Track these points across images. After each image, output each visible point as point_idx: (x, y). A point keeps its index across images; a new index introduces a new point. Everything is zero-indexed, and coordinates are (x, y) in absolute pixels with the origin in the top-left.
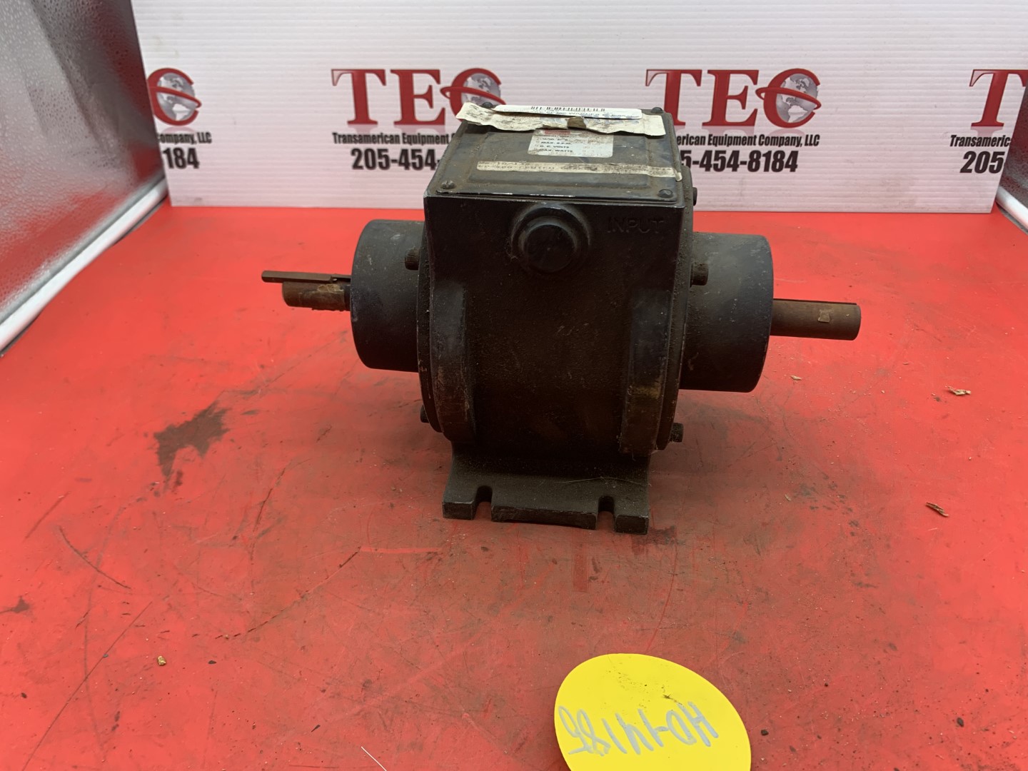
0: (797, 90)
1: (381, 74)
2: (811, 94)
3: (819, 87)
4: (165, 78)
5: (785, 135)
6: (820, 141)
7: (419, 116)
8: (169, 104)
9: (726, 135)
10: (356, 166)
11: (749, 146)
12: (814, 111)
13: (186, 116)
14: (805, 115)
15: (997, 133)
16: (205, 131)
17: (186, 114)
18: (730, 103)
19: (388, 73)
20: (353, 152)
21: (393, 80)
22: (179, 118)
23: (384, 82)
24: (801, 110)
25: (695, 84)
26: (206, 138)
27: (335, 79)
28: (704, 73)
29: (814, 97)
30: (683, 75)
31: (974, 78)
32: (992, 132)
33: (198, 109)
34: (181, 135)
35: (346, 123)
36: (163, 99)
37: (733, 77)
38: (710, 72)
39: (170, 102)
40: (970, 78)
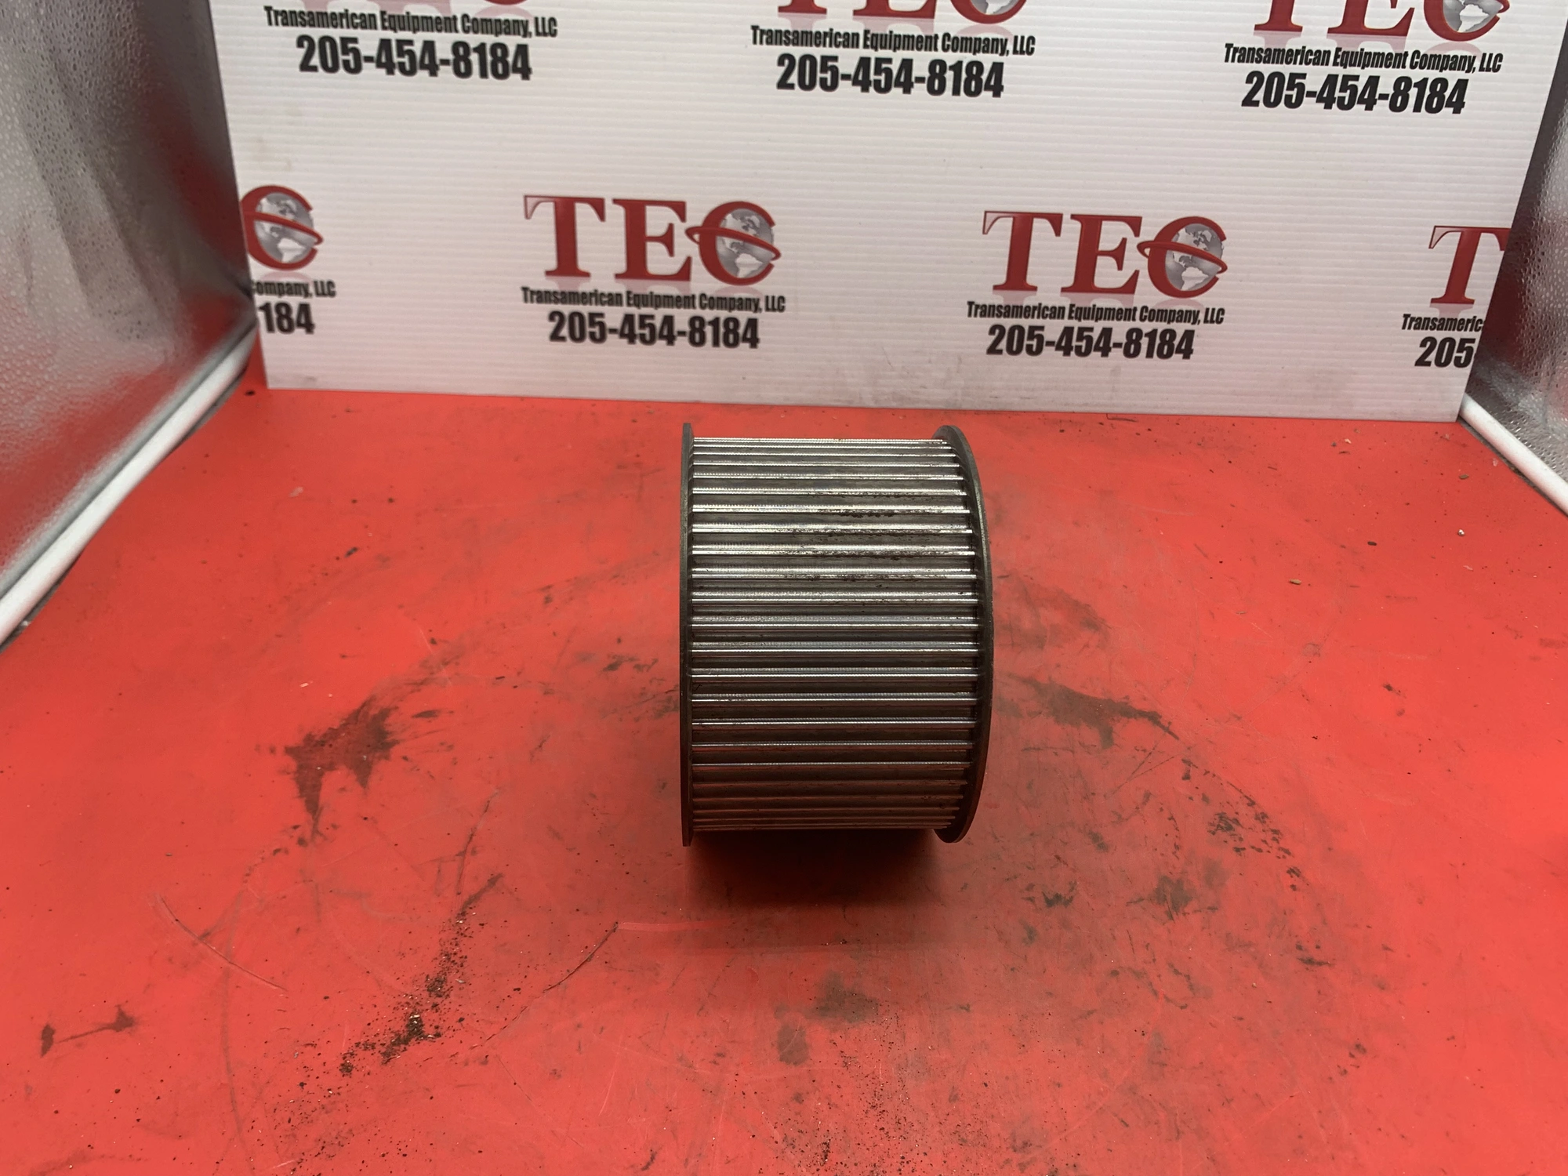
0: (1195, 246)
1: (598, 205)
2: (1214, 252)
3: (1224, 242)
4: (269, 200)
5: (1177, 308)
6: (1226, 316)
7: (653, 267)
8: (273, 237)
9: (1094, 306)
10: (555, 336)
11: (1127, 322)
12: (1218, 276)
13: (297, 257)
14: (1205, 280)
15: (1465, 313)
16: (325, 280)
17: (298, 253)
18: (1101, 261)
19: (608, 203)
20: (552, 317)
21: (616, 215)
22: (287, 258)
23: (601, 215)
24: (1200, 273)
25: (1054, 234)
26: (327, 289)
27: (530, 209)
28: (1066, 217)
29: (1217, 256)
30: (1035, 220)
31: (1436, 238)
32: (1459, 312)
33: (317, 247)
34: (288, 284)
35: (543, 274)
36: (263, 230)
37: (1105, 225)
38: (1074, 217)
39: (275, 235)
40: (1430, 237)
